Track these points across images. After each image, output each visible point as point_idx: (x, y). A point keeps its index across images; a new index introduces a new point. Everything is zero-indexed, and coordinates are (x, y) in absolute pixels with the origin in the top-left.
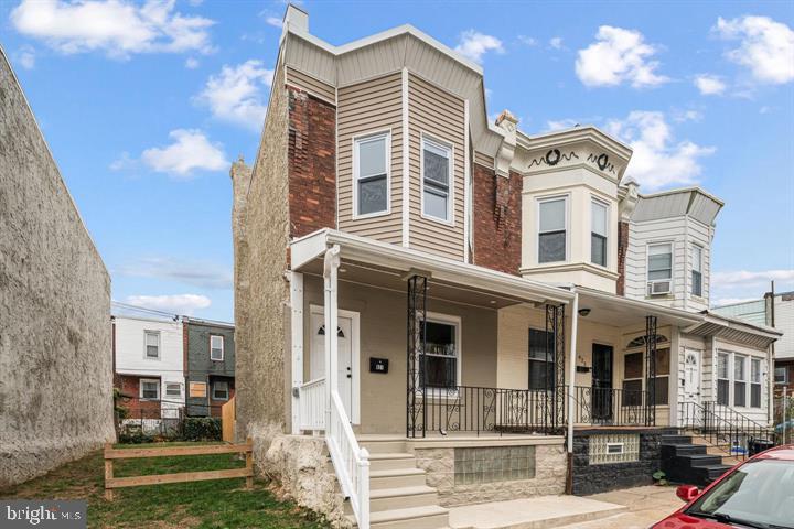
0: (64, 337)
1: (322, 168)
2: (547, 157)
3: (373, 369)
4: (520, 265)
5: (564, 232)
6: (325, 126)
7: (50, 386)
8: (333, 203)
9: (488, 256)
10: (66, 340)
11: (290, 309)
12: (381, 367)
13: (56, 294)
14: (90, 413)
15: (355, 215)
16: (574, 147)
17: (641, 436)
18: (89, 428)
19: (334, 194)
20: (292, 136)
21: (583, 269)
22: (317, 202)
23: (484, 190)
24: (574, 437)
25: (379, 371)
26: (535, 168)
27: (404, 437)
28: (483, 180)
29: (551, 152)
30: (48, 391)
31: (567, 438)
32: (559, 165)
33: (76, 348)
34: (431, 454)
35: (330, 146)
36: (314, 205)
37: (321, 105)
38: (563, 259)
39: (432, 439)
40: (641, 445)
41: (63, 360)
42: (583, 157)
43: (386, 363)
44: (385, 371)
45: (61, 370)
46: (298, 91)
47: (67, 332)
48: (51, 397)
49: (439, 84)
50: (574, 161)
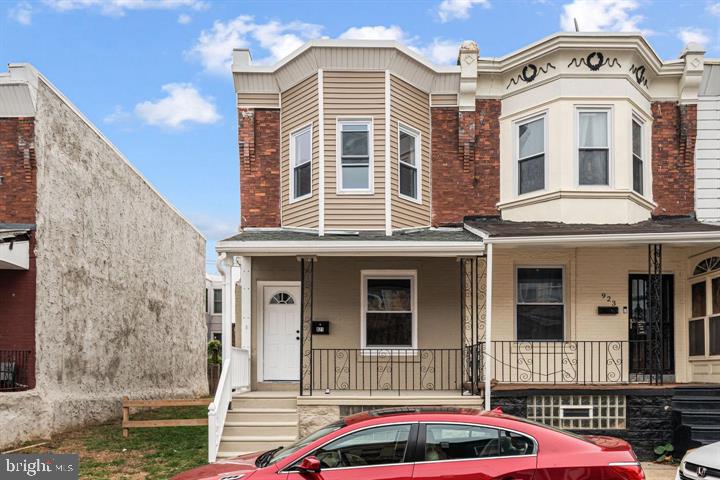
0: (144, 308)
1: (268, 164)
2: (524, 74)
3: (314, 332)
4: (498, 200)
5: (543, 155)
6: (271, 128)
7: (128, 350)
8: (278, 191)
9: (451, 199)
10: (147, 309)
11: (240, 287)
12: (321, 330)
13: (136, 276)
14: (174, 368)
15: (292, 199)
16: (550, 58)
17: (628, 398)
18: (171, 382)
19: (278, 183)
20: (242, 147)
21: (561, 197)
22: (263, 194)
23: (445, 131)
24: (491, 398)
25: (320, 333)
26: (513, 88)
27: (297, 394)
28: (444, 121)
29: (525, 69)
30: (126, 355)
31: (484, 398)
32: (537, 80)
33: (158, 315)
34: (314, 410)
35: (275, 144)
36: (262, 197)
37: (267, 112)
38: (543, 187)
39: (318, 396)
40: (628, 410)
41: (143, 327)
42: (562, 66)
43: (326, 325)
44: (326, 332)
45: (140, 335)
46: (245, 110)
47: (147, 304)
48: (129, 358)
49: (355, 69)
50: (551, 73)
